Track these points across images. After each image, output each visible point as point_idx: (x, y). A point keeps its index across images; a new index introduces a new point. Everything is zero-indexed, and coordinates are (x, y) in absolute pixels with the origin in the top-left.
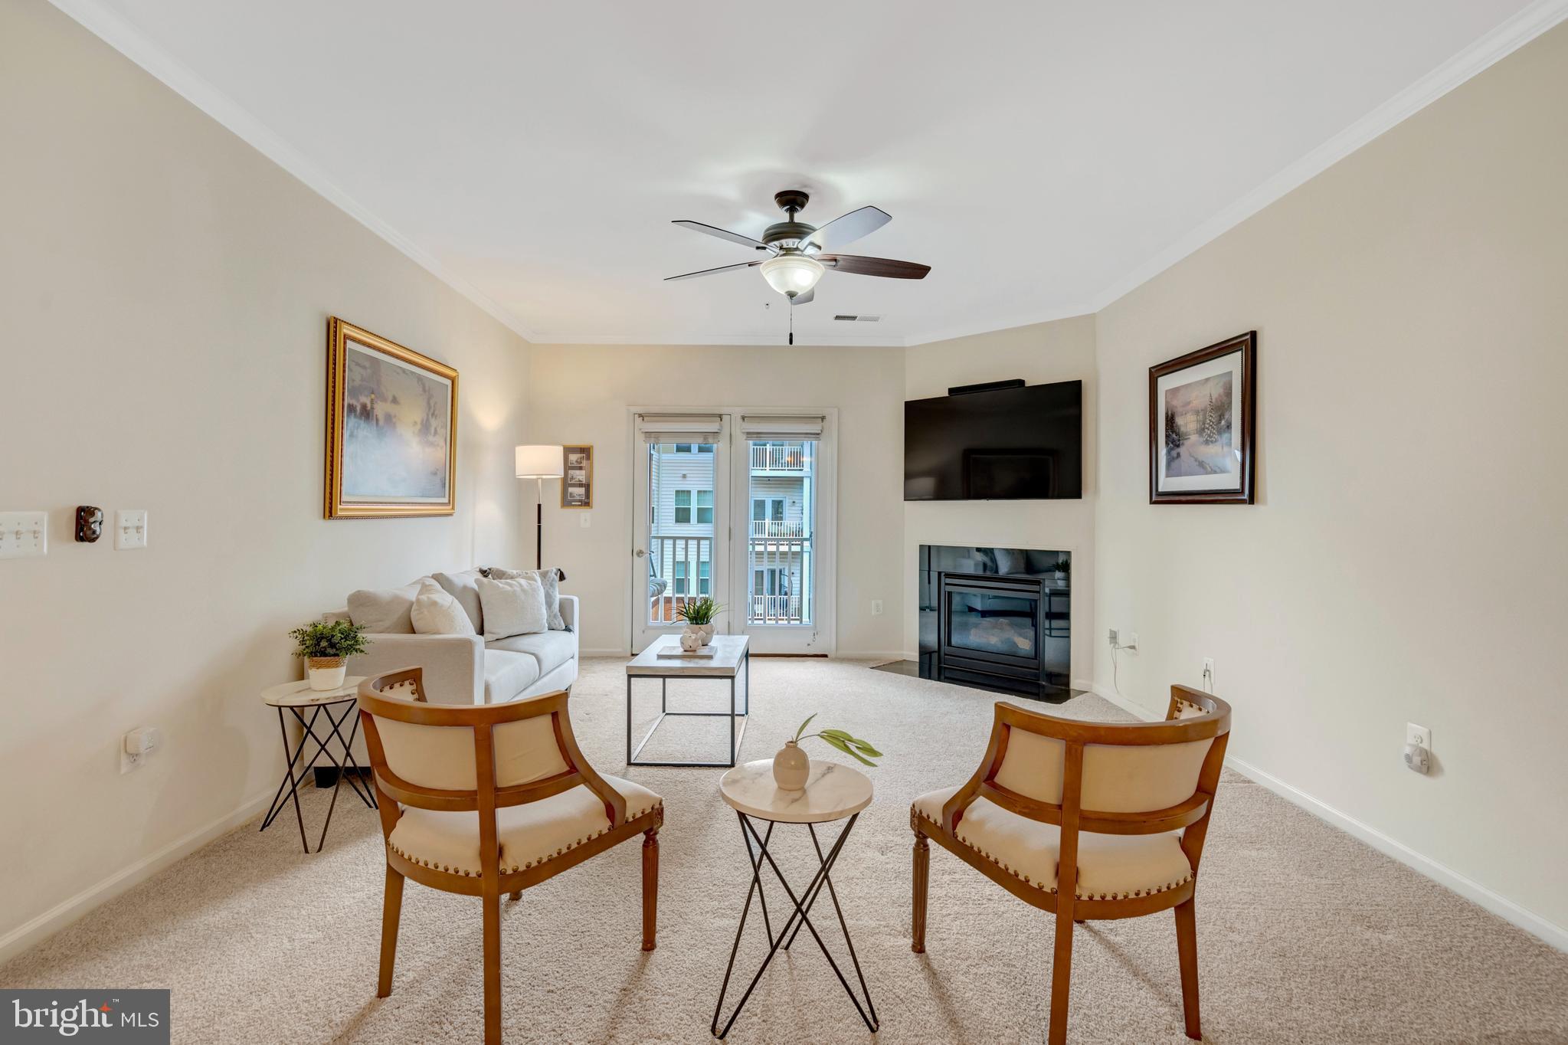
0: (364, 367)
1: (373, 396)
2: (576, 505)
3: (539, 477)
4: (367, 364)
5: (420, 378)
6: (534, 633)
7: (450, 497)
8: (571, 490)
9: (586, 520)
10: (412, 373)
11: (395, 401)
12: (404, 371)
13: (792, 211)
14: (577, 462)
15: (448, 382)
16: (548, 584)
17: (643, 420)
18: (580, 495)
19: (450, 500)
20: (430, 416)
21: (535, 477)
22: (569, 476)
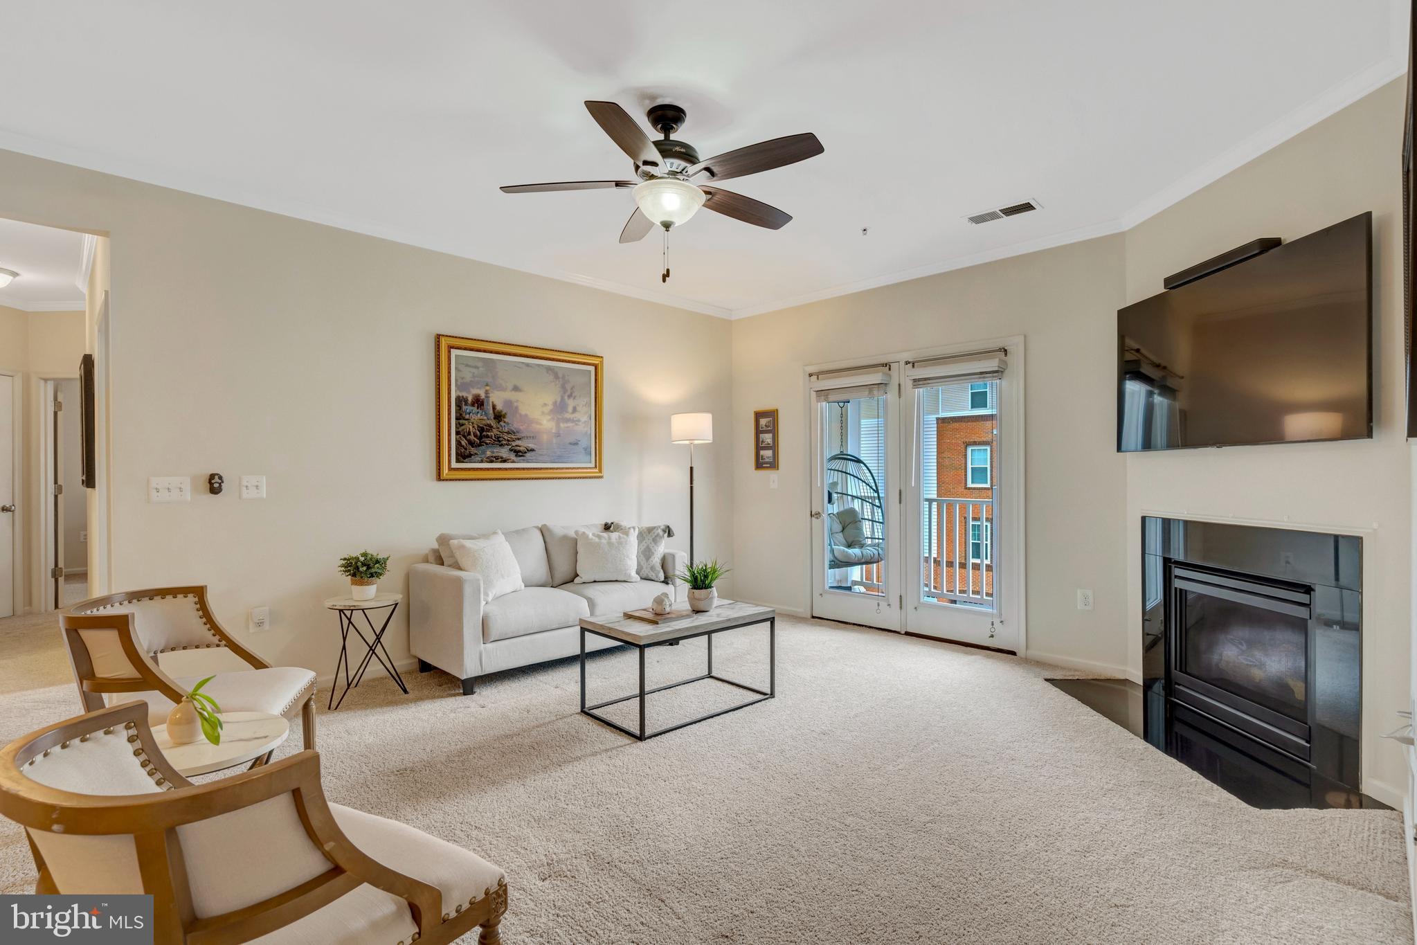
0: (476, 367)
1: (488, 388)
2: (767, 467)
3: (691, 442)
4: (480, 364)
5: (549, 369)
6: (617, 581)
7: (596, 462)
8: (762, 452)
9: (774, 481)
10: (539, 365)
11: (516, 389)
12: (527, 365)
13: (667, 130)
14: (766, 426)
15: (592, 369)
16: (651, 539)
17: (818, 379)
18: (768, 458)
19: (596, 465)
20: (566, 398)
21: (687, 442)
22: (761, 440)
